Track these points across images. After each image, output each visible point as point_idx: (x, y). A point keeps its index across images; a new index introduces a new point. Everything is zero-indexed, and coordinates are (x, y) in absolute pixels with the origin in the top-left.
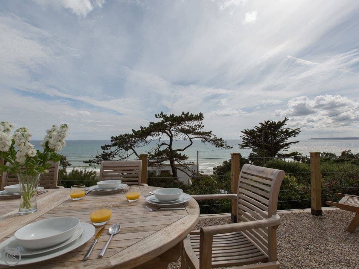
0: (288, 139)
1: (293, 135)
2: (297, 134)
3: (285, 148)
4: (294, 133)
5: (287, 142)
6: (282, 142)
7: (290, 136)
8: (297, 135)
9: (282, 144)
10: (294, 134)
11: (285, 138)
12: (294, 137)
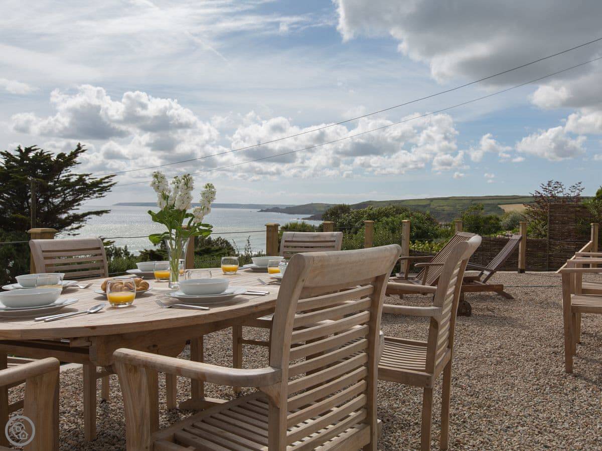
0: (81, 202)
1: (94, 192)
2: (105, 190)
3: (72, 229)
4: (99, 187)
5: (80, 212)
6: (65, 212)
7: (88, 197)
8: (105, 194)
9: (64, 216)
10: (98, 191)
11: (75, 201)
12: (97, 197)
